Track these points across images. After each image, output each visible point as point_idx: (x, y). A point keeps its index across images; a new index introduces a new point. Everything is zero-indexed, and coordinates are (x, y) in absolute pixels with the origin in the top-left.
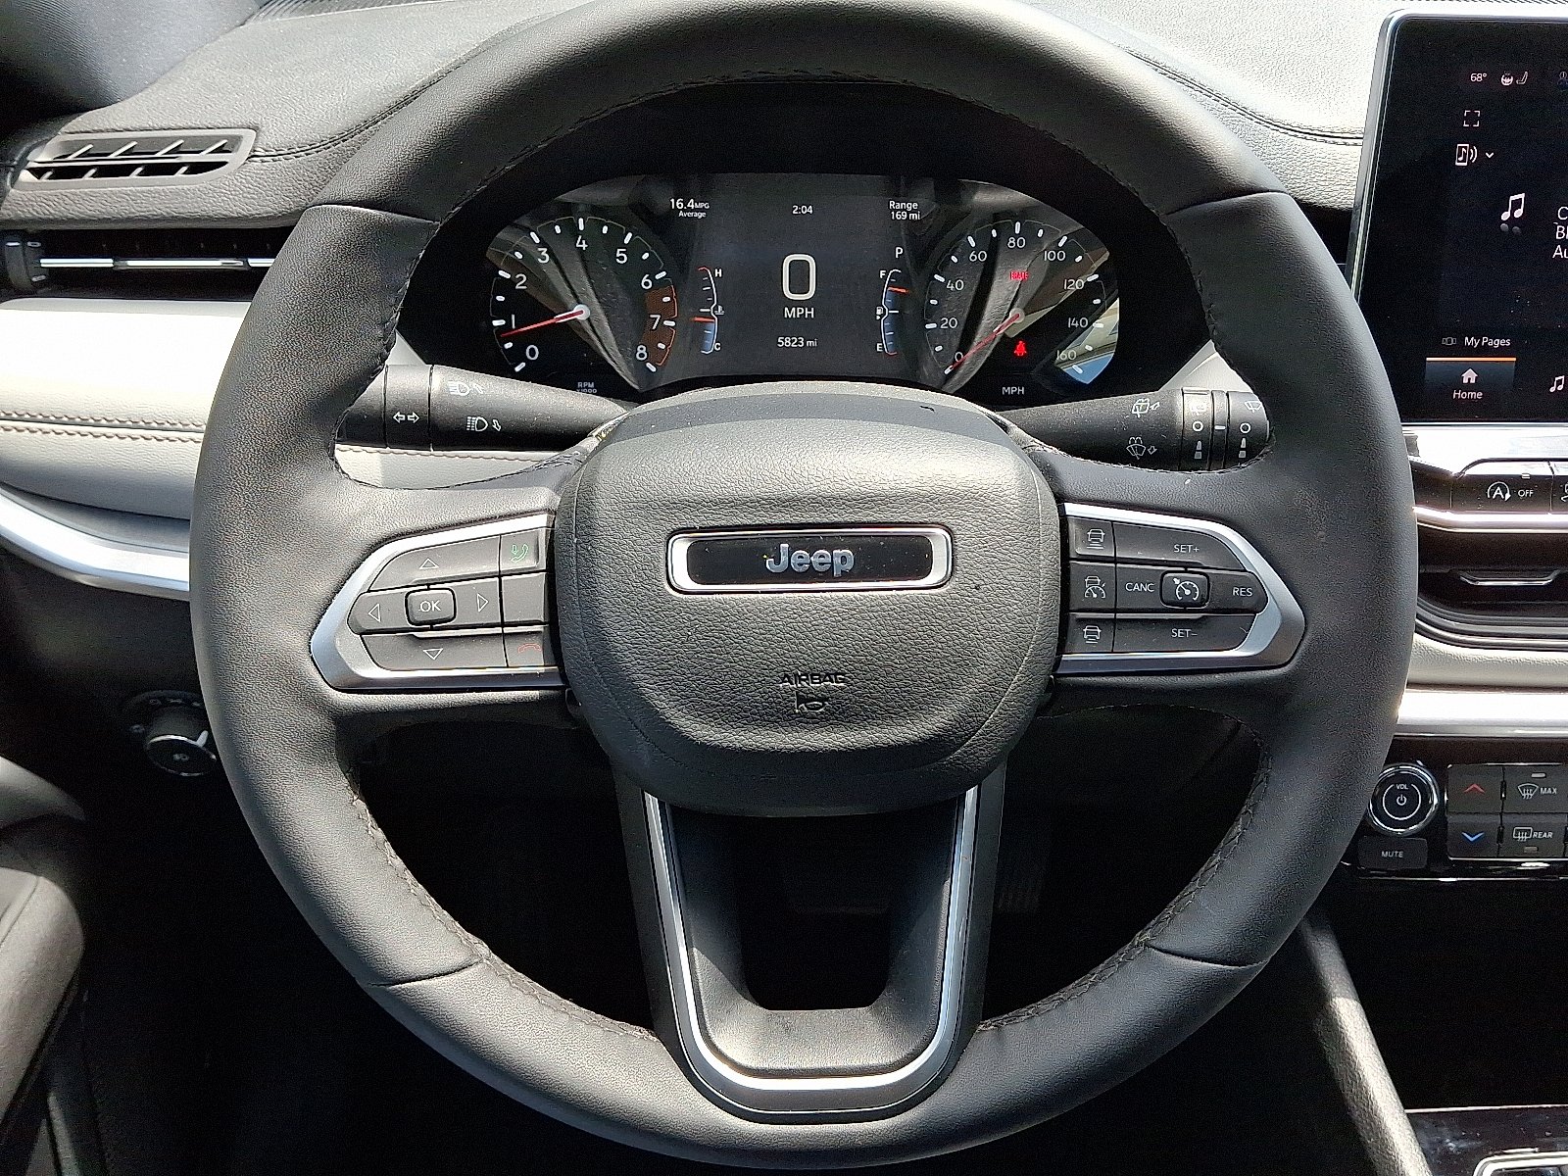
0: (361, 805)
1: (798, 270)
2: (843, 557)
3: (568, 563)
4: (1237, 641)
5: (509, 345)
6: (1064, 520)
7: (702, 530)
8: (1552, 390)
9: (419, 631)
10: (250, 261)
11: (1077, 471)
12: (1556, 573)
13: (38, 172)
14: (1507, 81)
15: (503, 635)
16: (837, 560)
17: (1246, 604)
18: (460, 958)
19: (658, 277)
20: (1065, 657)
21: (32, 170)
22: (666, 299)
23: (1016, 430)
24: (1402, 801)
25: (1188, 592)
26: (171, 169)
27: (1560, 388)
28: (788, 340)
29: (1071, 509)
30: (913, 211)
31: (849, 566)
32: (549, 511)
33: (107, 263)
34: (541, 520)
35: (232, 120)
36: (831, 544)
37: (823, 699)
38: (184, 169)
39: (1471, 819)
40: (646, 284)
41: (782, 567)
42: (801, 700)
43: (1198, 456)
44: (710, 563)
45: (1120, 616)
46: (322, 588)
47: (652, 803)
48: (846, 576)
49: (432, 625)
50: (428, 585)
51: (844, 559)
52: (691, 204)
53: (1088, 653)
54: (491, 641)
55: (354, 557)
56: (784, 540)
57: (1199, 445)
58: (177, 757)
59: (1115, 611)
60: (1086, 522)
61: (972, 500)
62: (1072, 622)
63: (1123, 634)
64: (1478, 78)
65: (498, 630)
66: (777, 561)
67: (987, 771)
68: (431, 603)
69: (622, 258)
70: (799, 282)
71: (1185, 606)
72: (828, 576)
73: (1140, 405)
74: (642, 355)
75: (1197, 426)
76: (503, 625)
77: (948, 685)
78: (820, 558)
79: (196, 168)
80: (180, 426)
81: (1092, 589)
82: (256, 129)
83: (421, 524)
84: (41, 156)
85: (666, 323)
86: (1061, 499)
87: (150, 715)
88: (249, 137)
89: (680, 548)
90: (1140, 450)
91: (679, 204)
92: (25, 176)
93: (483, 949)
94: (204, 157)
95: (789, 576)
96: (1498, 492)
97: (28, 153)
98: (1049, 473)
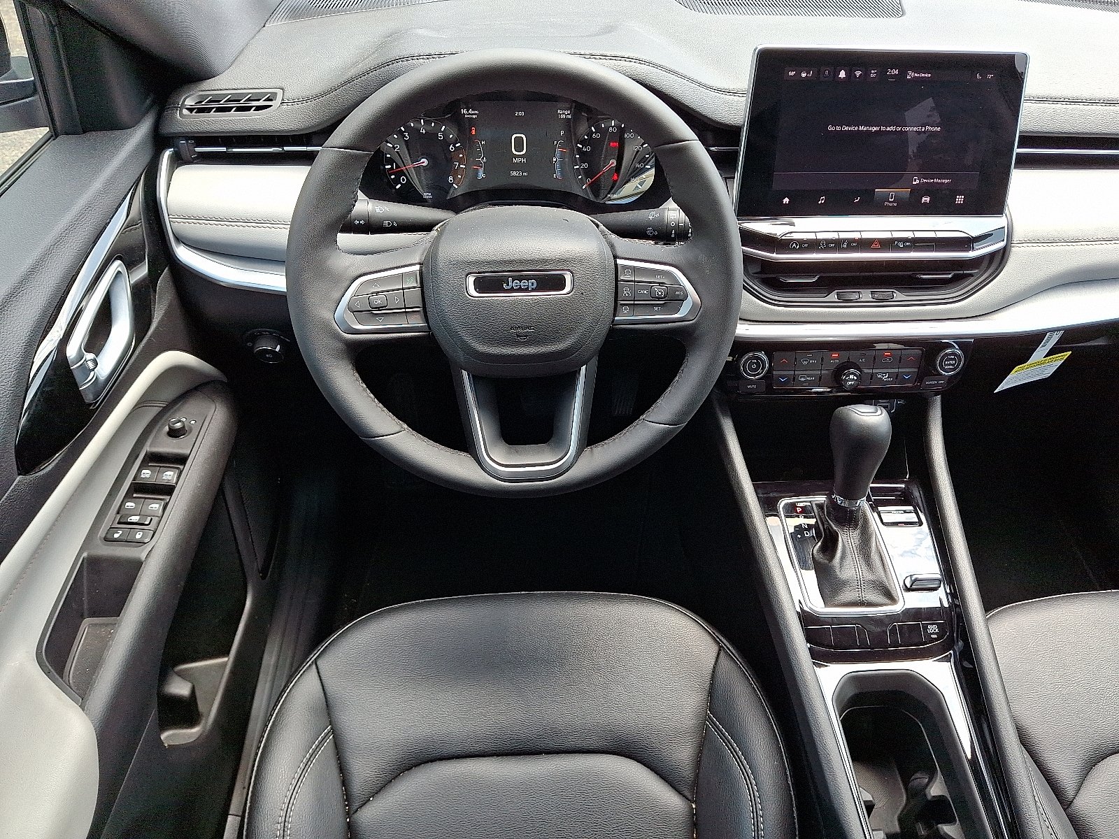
0: (357, 375)
1: (519, 141)
2: (532, 283)
3: (429, 285)
4: (677, 311)
5: (393, 177)
6: (616, 265)
7: (479, 273)
8: (820, 202)
9: (373, 311)
10: (285, 148)
11: (623, 244)
12: (818, 276)
13: (191, 110)
14: (804, 75)
15: (406, 312)
16: (530, 284)
17: (681, 298)
18: (398, 429)
19: (457, 145)
20: (616, 318)
21: (187, 109)
22: (461, 156)
23: (602, 226)
24: (754, 366)
25: (660, 293)
26: (248, 108)
27: (823, 202)
28: (515, 173)
29: (619, 261)
30: (568, 114)
31: (534, 287)
32: (420, 264)
33: (224, 149)
34: (417, 267)
35: (272, 85)
36: (528, 278)
37: (526, 336)
38: (254, 108)
39: (783, 373)
40: (452, 149)
41: (509, 288)
42: (518, 336)
43: (673, 236)
44: (482, 285)
45: (636, 302)
46: (337, 295)
47: (465, 373)
48: (533, 290)
49: (378, 309)
50: (377, 293)
51: (533, 284)
52: (470, 111)
53: (624, 316)
54: (401, 315)
55: (348, 283)
56: (510, 277)
57: (673, 232)
58: (267, 356)
59: (634, 301)
60: (625, 267)
61: (580, 260)
62: (619, 304)
63: (637, 310)
64: (792, 74)
65: (404, 310)
66: (508, 285)
67: (589, 359)
68: (378, 300)
69: (441, 137)
70: (519, 147)
71: (659, 299)
72: (526, 290)
73: (651, 215)
74: (451, 181)
75: (673, 224)
76: (405, 308)
77: (571, 330)
78: (524, 284)
79: (259, 108)
80: (262, 221)
81: (625, 292)
82: (282, 89)
83: (372, 270)
84: (190, 102)
85: (461, 166)
86: (615, 257)
87: (254, 339)
88: (280, 92)
89: (471, 280)
90: (651, 233)
91: (465, 111)
92: (185, 112)
93: (405, 426)
94: (261, 103)
95: (512, 290)
96: (794, 245)
97: (184, 101)
98: (612, 246)
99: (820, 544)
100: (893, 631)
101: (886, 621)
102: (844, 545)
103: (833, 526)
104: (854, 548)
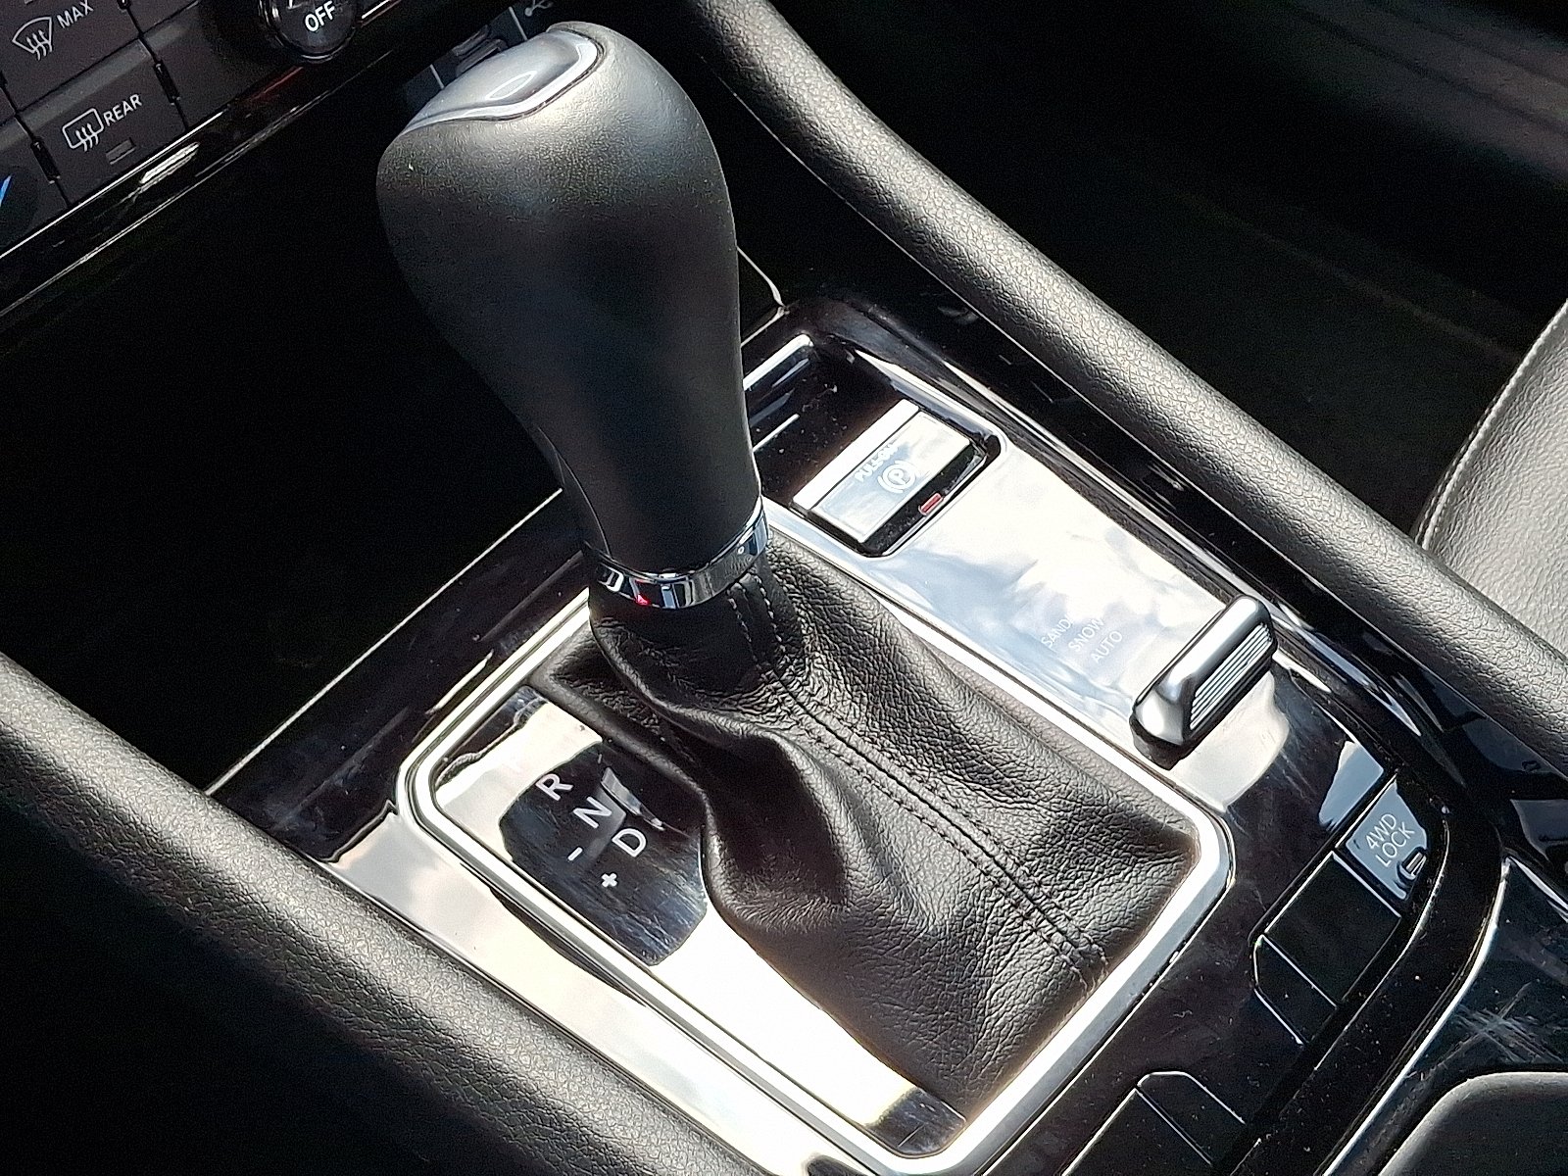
99: (715, 845)
100: (1276, 976)
101: (1223, 959)
102: (831, 776)
103: (721, 721)
104: (866, 748)
